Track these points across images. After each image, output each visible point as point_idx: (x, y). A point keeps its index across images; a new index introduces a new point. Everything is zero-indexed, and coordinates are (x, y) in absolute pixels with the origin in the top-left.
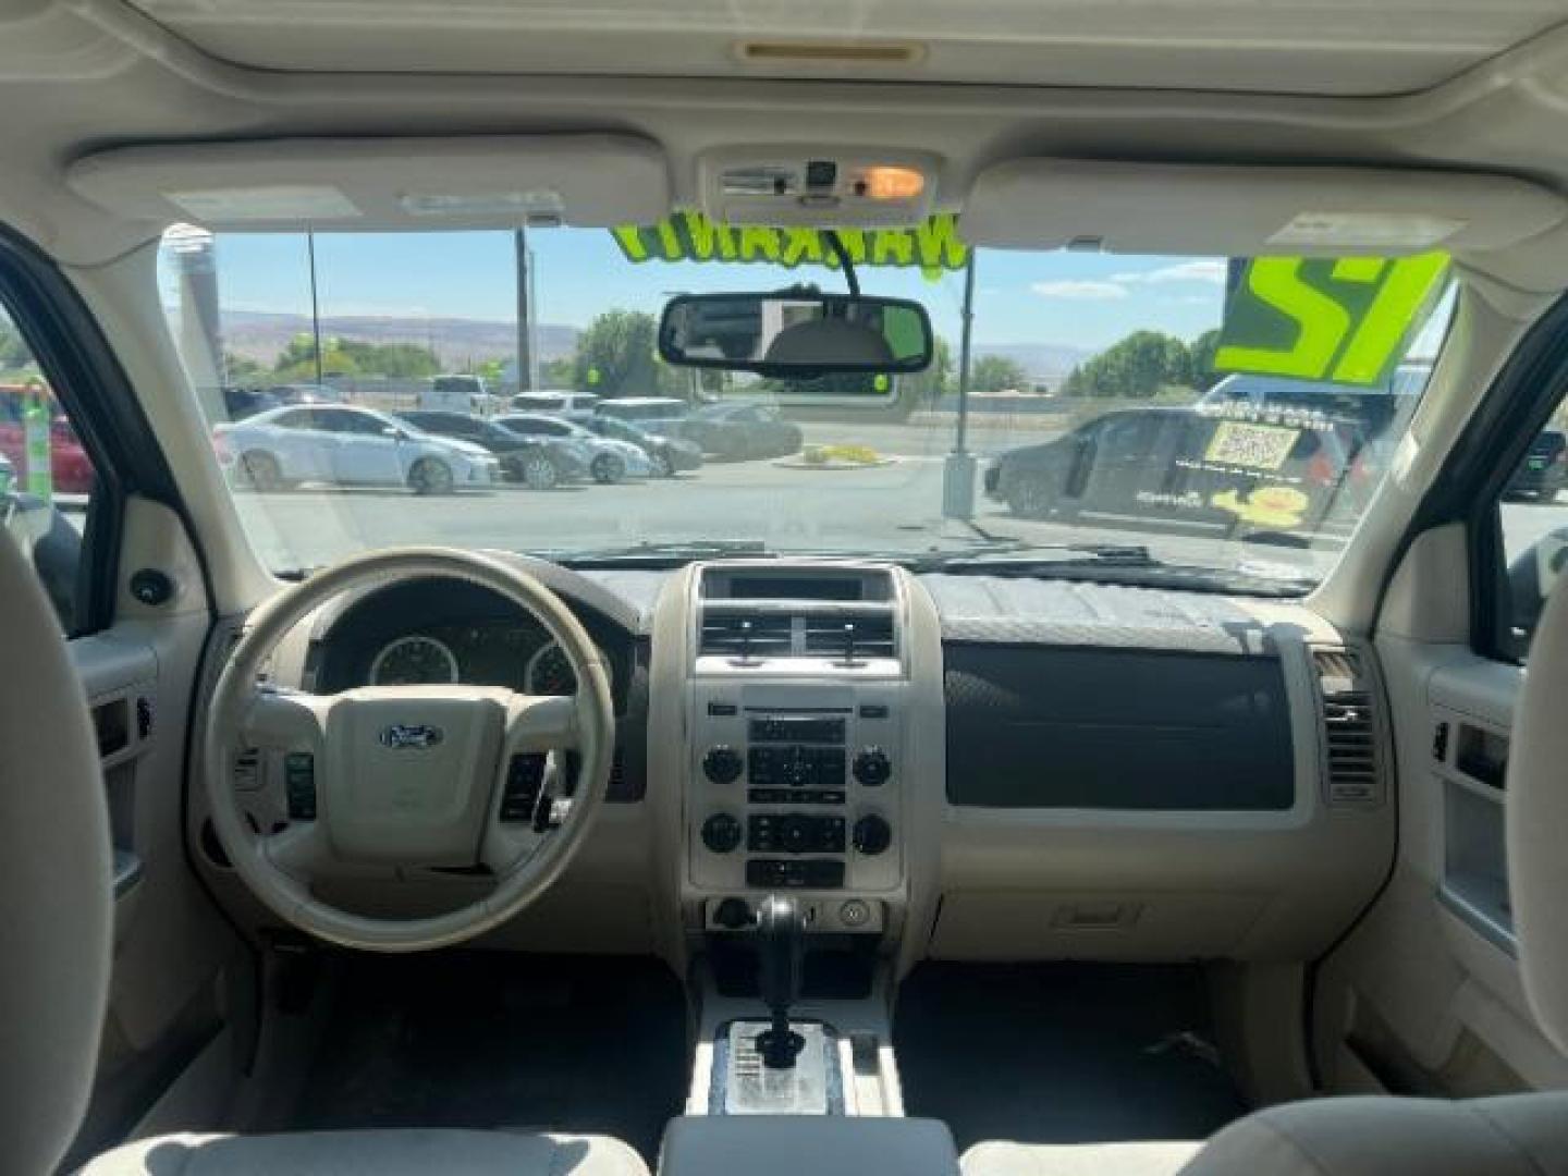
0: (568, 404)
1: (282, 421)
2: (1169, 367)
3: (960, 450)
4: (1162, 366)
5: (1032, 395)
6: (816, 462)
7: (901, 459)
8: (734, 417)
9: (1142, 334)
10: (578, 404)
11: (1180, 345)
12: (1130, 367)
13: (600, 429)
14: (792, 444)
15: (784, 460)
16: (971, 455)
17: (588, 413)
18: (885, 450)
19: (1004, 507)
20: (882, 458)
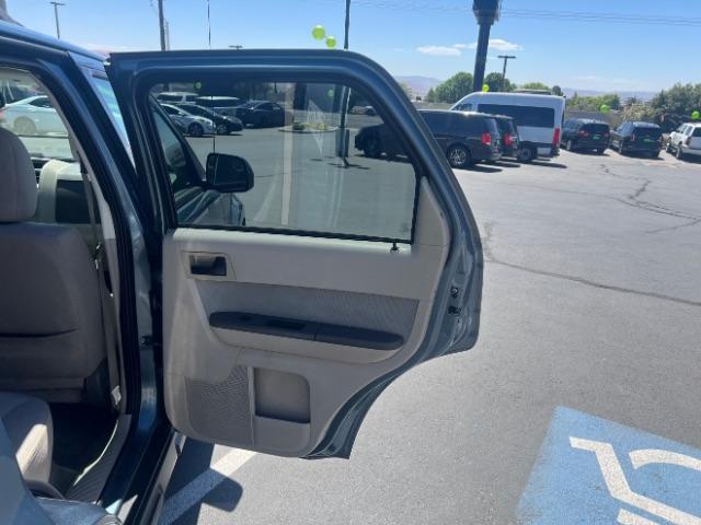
0: (184, 98)
1: (32, 103)
3: (342, 126)
6: (298, 129)
8: (262, 107)
9: (461, 74)
10: (189, 99)
12: (456, 89)
13: (194, 111)
15: (283, 128)
17: (193, 103)
19: (362, 152)
20: (331, 129)
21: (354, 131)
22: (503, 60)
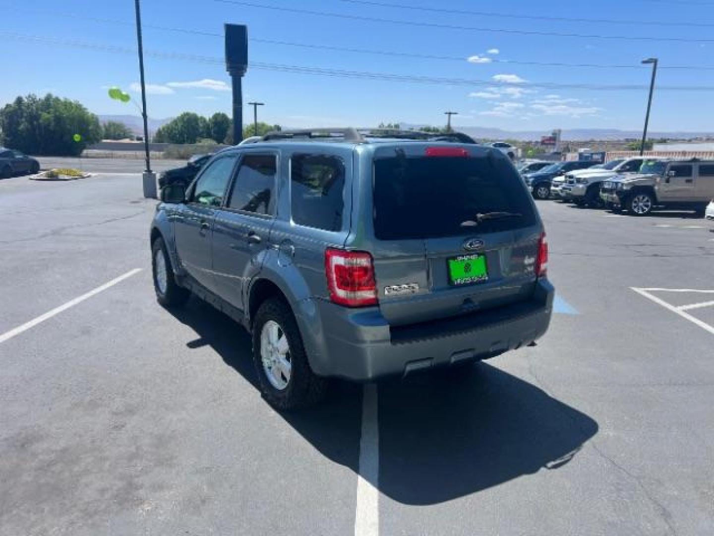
2: (201, 130)
3: (149, 171)
4: (197, 129)
5: (136, 142)
6: (53, 177)
7: (93, 174)
9: (187, 114)
11: (205, 121)
12: (183, 129)
14: (34, 168)
15: (33, 176)
16: (153, 172)
18: (87, 170)
20: (85, 174)
21: (158, 176)
22: (253, 106)
